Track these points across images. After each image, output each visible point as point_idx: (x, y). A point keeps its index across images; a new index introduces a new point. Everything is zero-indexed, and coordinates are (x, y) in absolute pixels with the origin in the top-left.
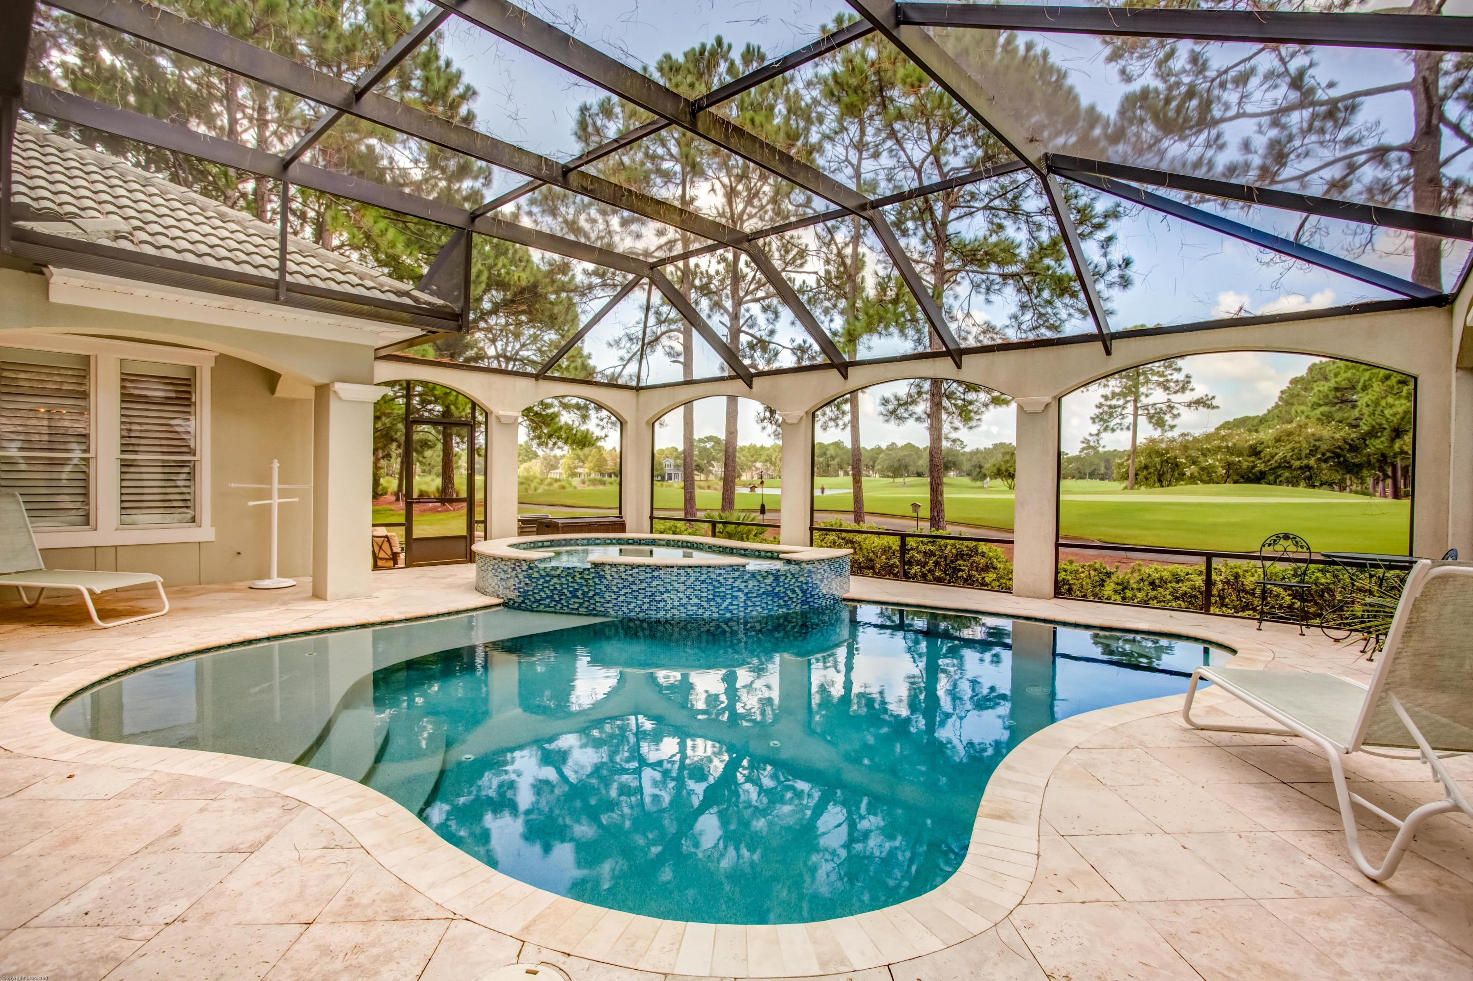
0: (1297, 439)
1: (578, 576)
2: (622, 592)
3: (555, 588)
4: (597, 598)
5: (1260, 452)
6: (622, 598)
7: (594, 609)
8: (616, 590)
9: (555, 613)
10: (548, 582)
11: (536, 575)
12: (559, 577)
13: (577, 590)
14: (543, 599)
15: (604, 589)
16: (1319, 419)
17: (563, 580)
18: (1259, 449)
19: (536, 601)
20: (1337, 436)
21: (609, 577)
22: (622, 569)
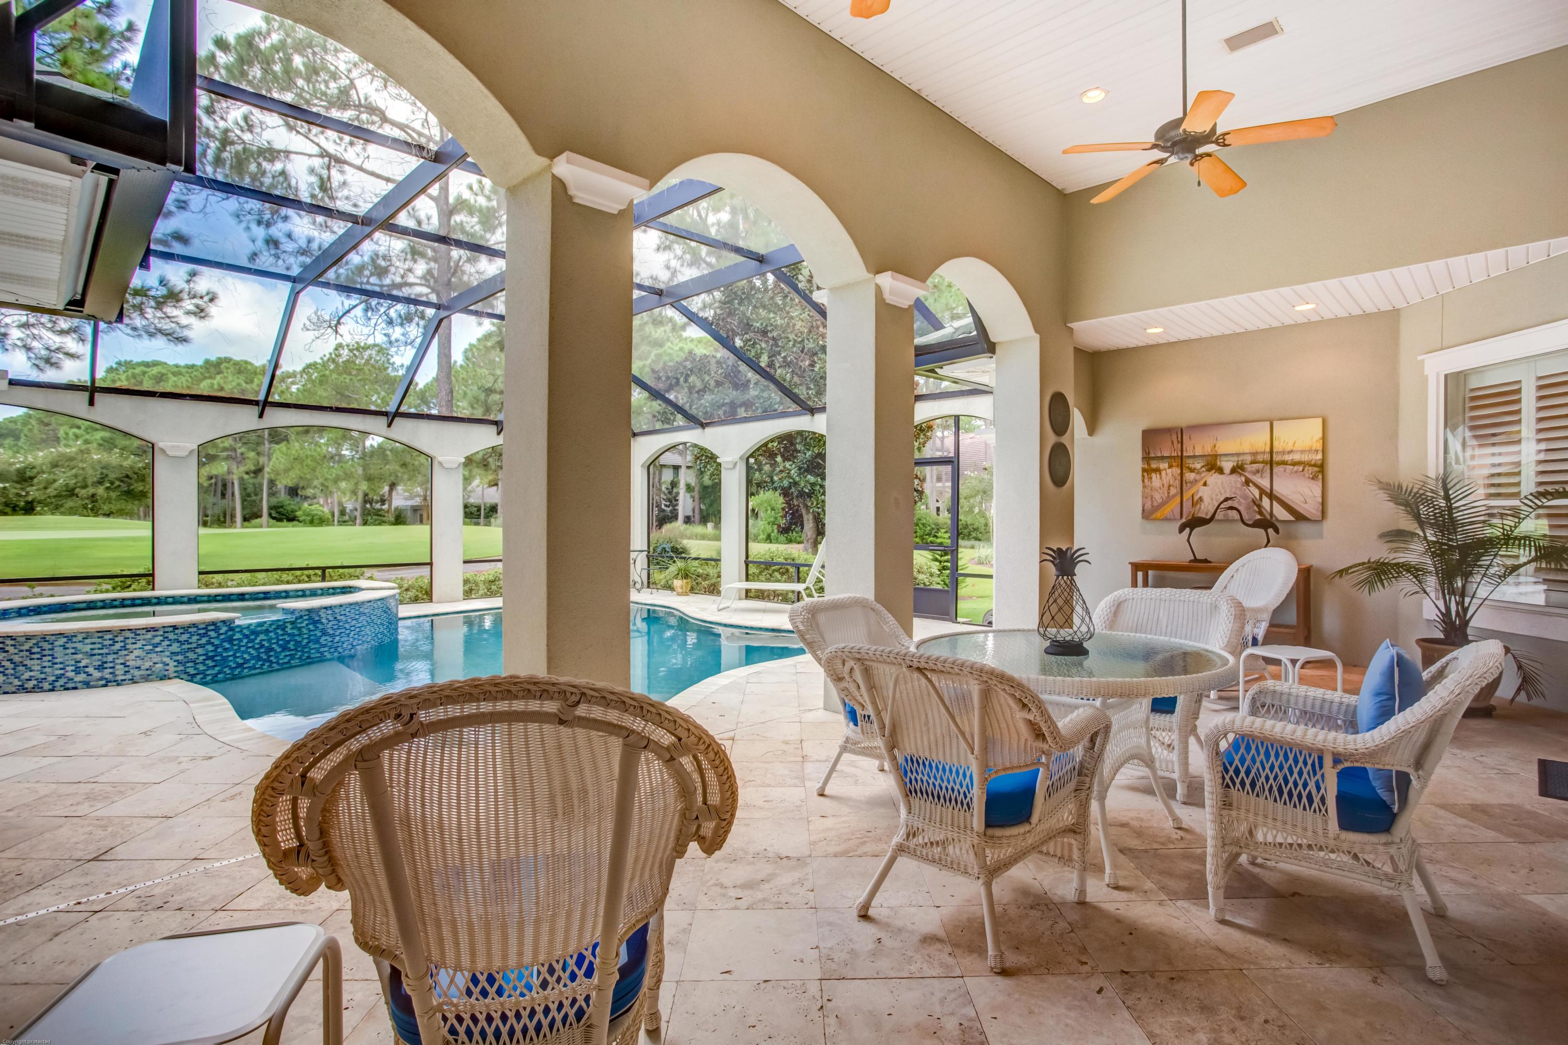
0: (80, 465)
1: (289, 626)
2: (337, 633)
3: (262, 646)
4: (312, 645)
5: (32, 478)
6: (337, 638)
7: (309, 657)
8: (331, 632)
9: (261, 673)
10: (253, 641)
11: (238, 636)
12: (267, 632)
13: (289, 642)
14: (247, 661)
15: (319, 634)
16: (100, 445)
17: (272, 635)
18: (28, 474)
19: (240, 665)
20: (126, 464)
21: (324, 621)
22: (337, 611)
